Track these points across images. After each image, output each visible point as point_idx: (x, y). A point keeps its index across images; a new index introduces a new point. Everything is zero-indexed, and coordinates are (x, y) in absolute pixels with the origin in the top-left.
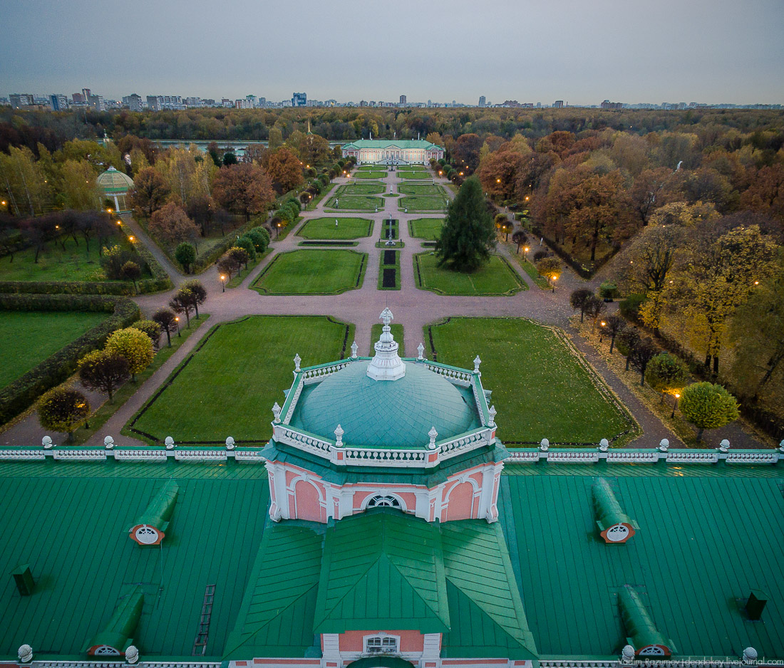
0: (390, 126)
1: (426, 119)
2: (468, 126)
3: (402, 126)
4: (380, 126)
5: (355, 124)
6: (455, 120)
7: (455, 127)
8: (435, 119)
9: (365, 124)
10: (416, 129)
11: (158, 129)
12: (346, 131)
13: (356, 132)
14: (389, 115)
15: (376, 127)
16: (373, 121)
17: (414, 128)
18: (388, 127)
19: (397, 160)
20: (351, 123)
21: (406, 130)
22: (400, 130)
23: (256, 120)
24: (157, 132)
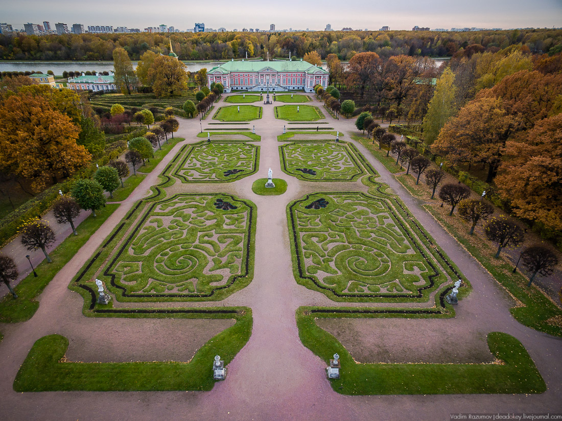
0: (264, 46)
1: (296, 39)
2: (335, 44)
3: (275, 45)
4: (256, 46)
5: (233, 45)
6: (322, 39)
7: (322, 46)
8: (304, 39)
9: (242, 44)
10: (287, 48)
11: (52, 50)
12: (225, 51)
13: (234, 52)
14: (263, 37)
15: (251, 47)
16: (248, 42)
17: (285, 48)
18: (262, 47)
19: (274, 85)
20: (229, 44)
21: (278, 50)
22: (273, 49)
23: (143, 41)
24: (51, 53)
